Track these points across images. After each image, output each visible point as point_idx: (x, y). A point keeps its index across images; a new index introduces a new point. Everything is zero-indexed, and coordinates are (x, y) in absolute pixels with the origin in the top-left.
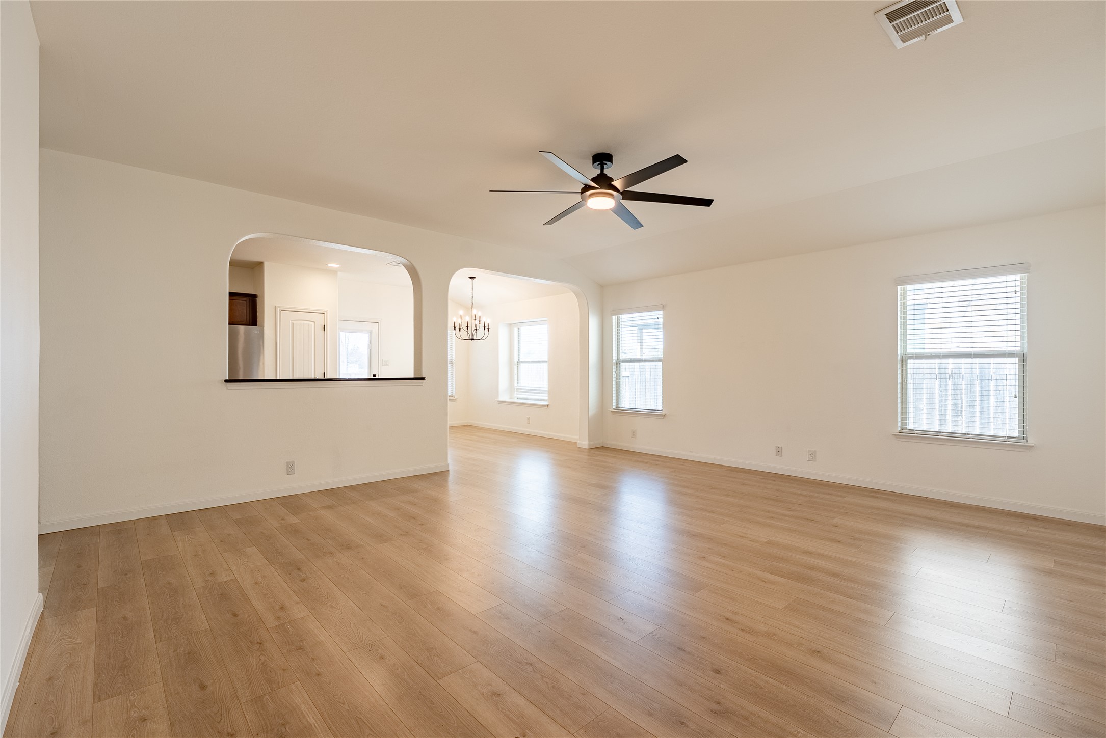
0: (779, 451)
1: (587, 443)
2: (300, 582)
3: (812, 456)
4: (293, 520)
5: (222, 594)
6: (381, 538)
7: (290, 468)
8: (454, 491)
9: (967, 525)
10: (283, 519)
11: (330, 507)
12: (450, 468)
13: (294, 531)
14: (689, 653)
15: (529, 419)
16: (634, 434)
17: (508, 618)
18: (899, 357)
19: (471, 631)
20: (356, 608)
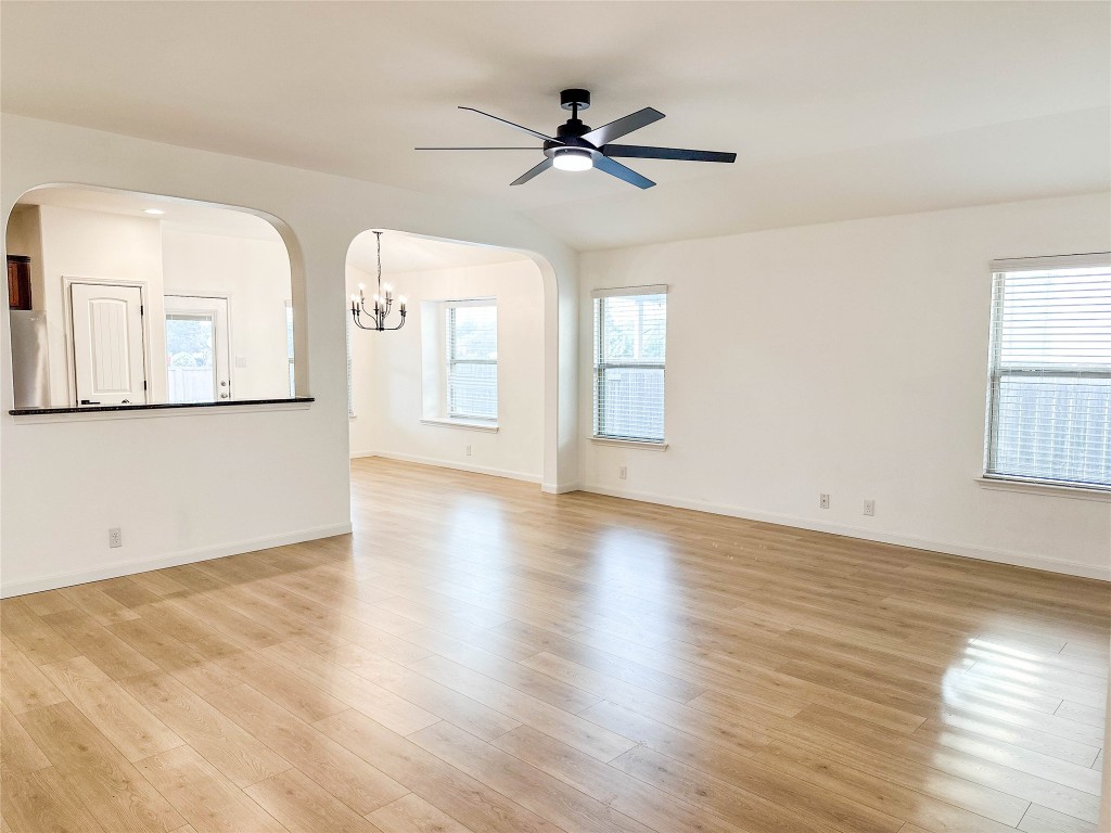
0: (825, 501)
1: (555, 486)
2: (162, 703)
3: (870, 509)
4: (130, 615)
5: (55, 722)
6: (263, 638)
7: (115, 539)
8: (362, 567)
9: (1052, 604)
10: (115, 615)
11: (180, 595)
12: (355, 529)
13: (137, 632)
14: (671, 774)
15: (469, 448)
16: (623, 473)
17: (447, 740)
18: (989, 374)
19: (401, 756)
20: (247, 734)
